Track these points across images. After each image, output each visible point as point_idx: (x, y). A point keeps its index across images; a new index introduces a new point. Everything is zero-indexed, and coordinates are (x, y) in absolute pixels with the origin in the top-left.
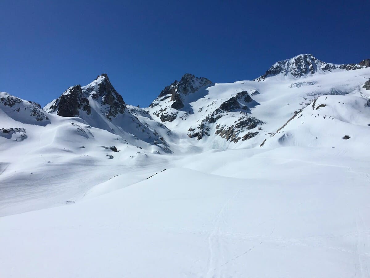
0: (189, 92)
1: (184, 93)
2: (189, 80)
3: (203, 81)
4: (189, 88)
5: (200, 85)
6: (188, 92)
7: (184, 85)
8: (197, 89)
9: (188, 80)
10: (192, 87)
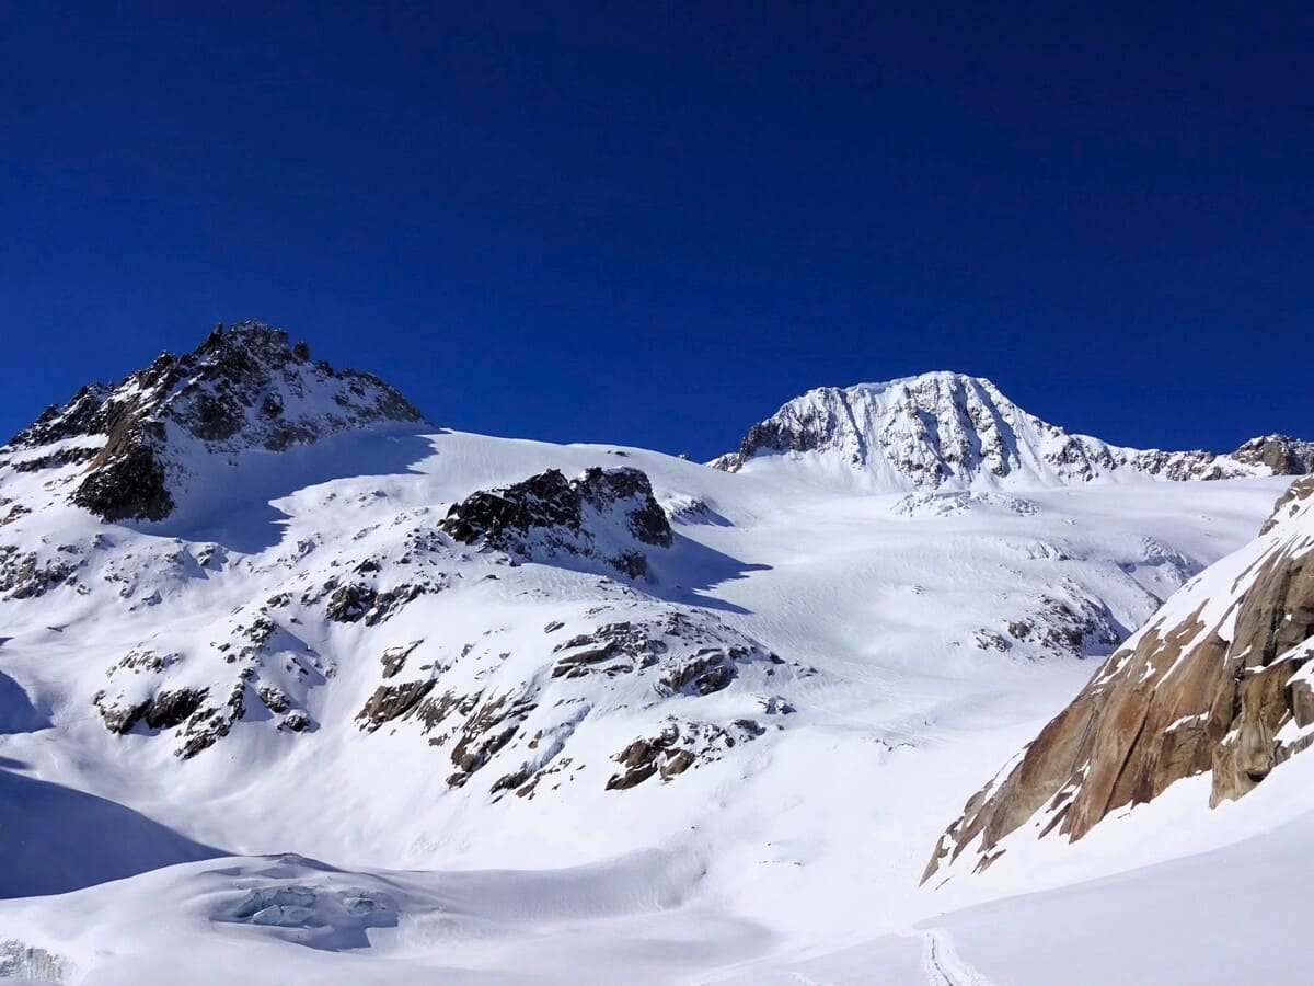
0: (245, 436)
1: (199, 433)
2: (263, 365)
3: (360, 392)
4: (250, 413)
5: (340, 412)
6: (237, 436)
7: (218, 381)
8: (308, 431)
9: (255, 365)
10: (272, 410)
